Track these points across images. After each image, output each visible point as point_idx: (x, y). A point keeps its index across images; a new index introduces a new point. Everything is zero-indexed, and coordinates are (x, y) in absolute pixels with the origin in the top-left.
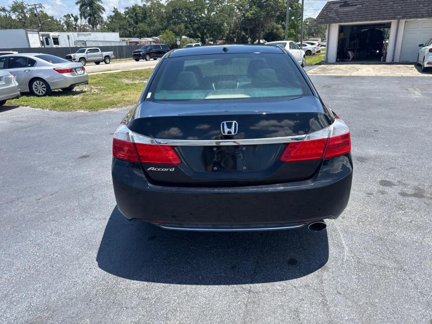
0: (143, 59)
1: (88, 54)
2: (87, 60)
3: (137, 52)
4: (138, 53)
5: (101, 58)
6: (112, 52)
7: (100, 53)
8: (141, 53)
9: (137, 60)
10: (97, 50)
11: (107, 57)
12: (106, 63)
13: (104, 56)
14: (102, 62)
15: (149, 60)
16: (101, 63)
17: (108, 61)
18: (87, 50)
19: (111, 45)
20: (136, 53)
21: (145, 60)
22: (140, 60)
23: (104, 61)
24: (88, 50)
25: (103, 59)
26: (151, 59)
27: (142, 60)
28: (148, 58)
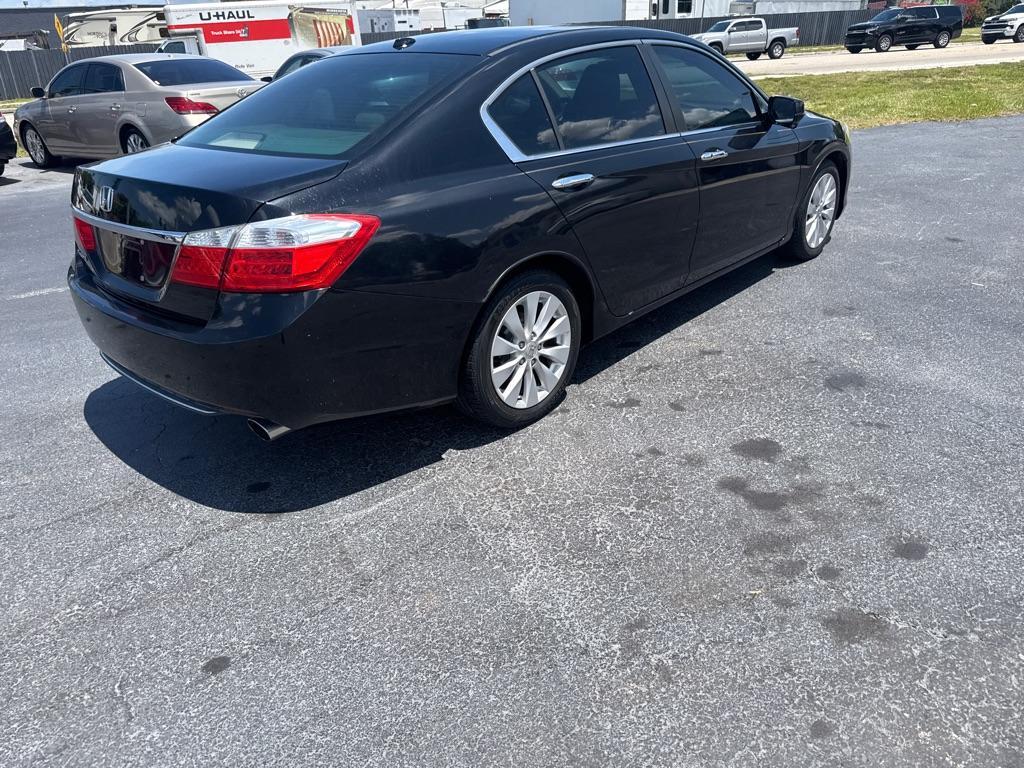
0: (871, 48)
1: (732, 34)
2: (725, 49)
3: (859, 28)
4: (861, 32)
5: (761, 44)
6: (794, 30)
7: (763, 30)
8: (868, 31)
9: (855, 50)
10: (756, 25)
11: (780, 41)
12: (772, 57)
13: (770, 39)
14: (764, 53)
15: (887, 51)
16: (762, 56)
17: (777, 51)
18: (732, 24)
19: (821, 10)
20: (855, 32)
21: (874, 50)
22: (863, 50)
23: (769, 52)
24: (735, 25)
25: (768, 46)
26: (892, 48)
27: (868, 50)
28: (883, 45)
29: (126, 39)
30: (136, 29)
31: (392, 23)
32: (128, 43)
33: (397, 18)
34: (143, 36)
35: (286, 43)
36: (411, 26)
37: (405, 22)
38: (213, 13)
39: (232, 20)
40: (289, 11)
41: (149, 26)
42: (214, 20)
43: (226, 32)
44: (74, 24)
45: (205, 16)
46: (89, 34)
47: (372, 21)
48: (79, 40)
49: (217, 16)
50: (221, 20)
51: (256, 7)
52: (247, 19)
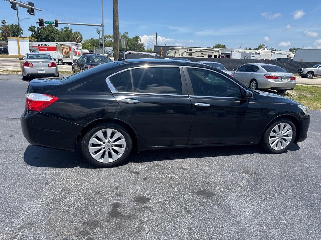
29: (180, 55)
30: (183, 53)
31: (250, 57)
32: (180, 56)
33: (252, 55)
34: (184, 55)
35: (55, 52)
36: (256, 58)
37: (255, 57)
38: (41, 44)
39: (44, 46)
40: (56, 45)
41: (187, 52)
42: (41, 46)
43: (43, 49)
44: (170, 50)
45: (39, 45)
46: (172, 53)
47: (245, 56)
48: (170, 54)
49: (41, 45)
50: (42, 46)
51: (49, 43)
52: (47, 46)
